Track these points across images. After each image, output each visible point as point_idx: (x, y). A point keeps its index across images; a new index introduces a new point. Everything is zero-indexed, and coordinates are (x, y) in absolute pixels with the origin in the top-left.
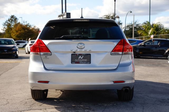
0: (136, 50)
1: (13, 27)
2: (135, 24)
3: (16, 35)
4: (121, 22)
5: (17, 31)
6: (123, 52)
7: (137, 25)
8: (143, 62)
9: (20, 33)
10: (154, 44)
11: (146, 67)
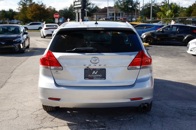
0: (154, 37)
1: (28, 6)
2: (153, 3)
3: (31, 16)
4: (138, 2)
5: (32, 12)
6: (141, 65)
7: (155, 4)
8: (161, 50)
9: (35, 14)
10: (173, 30)
11: (164, 58)
